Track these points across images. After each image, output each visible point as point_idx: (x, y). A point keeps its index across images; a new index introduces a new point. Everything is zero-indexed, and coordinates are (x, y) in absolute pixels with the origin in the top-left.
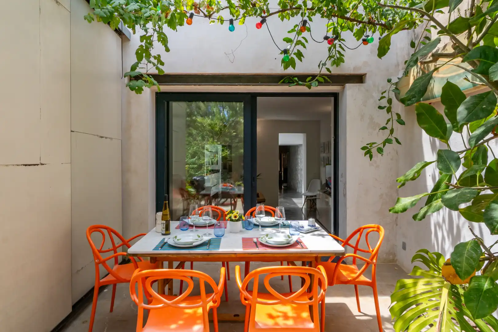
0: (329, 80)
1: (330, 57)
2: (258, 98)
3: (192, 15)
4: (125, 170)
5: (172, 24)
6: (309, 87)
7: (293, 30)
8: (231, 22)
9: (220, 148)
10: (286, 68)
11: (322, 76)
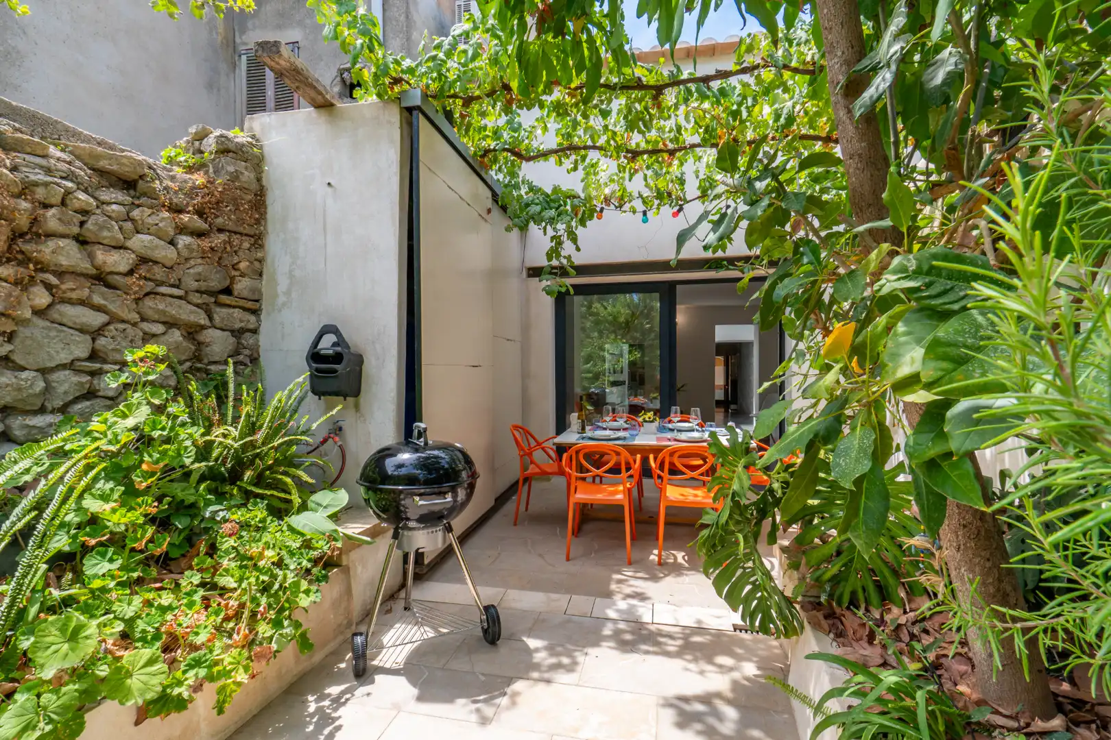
2: (678, 287)
3: (602, 209)
4: (525, 375)
5: (583, 222)
8: (645, 213)
9: (626, 348)
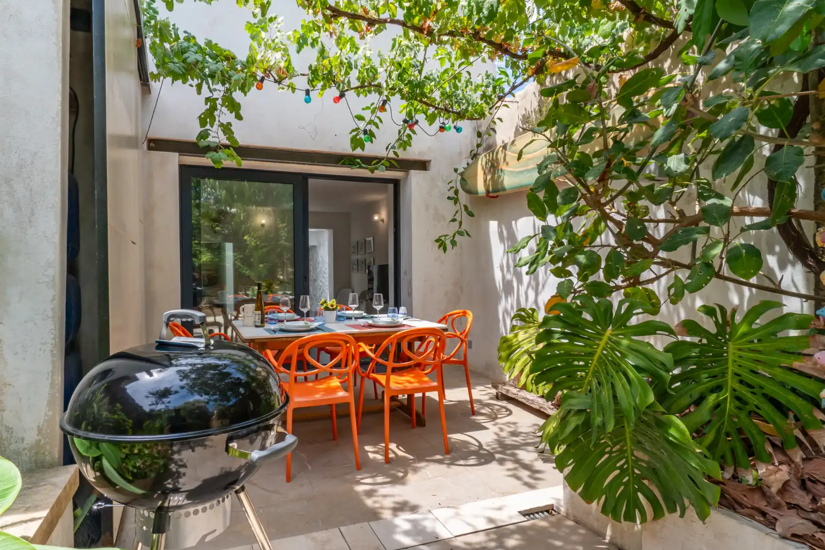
0: (396, 165)
1: (399, 139)
2: (311, 181)
3: (262, 79)
5: (244, 88)
6: (372, 172)
7: (368, 108)
8: (307, 92)
10: (354, 149)
11: (389, 159)
